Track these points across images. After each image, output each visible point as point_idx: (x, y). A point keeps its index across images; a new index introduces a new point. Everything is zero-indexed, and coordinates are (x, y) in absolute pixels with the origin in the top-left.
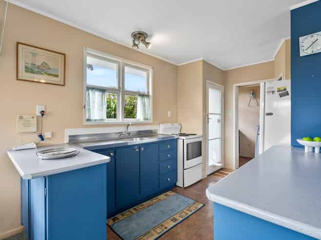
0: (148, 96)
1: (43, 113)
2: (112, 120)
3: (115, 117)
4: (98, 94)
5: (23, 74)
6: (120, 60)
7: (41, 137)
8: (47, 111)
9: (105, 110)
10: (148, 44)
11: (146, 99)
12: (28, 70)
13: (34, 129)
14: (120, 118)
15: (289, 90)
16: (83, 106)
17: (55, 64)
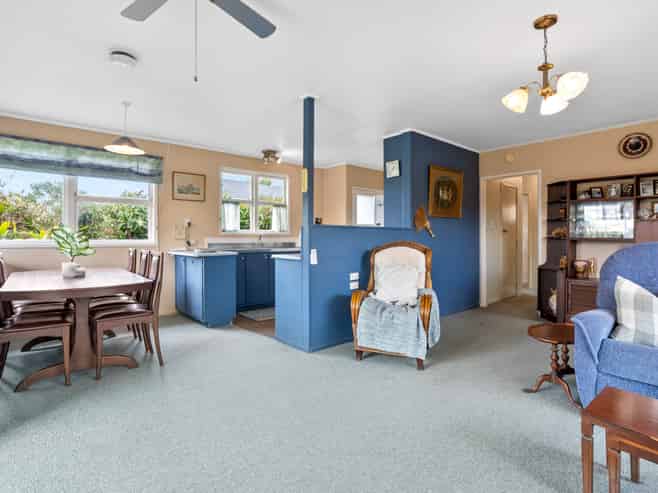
0: (284, 206)
1: (189, 224)
2: (245, 231)
3: (248, 228)
4: (232, 206)
5: (177, 195)
6: (255, 173)
7: (189, 243)
8: (192, 223)
9: (239, 221)
10: (277, 159)
11: (282, 210)
12: (180, 192)
13: (184, 236)
14: (254, 229)
15: (382, 202)
16: (218, 218)
17: (197, 184)
